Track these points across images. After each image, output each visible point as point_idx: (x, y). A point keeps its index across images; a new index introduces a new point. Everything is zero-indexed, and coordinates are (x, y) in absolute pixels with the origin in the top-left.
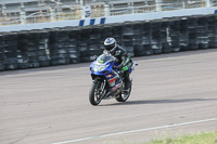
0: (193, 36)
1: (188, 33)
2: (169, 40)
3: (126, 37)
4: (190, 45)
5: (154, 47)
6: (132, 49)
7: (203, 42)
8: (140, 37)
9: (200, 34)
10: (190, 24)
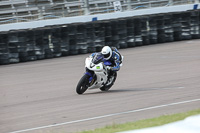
0: (73, 42)
1: (68, 39)
2: (51, 46)
3: (11, 44)
4: (71, 50)
5: (38, 53)
6: (17, 55)
7: (82, 48)
8: (25, 44)
9: (80, 40)
10: (70, 31)
